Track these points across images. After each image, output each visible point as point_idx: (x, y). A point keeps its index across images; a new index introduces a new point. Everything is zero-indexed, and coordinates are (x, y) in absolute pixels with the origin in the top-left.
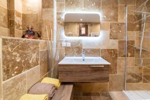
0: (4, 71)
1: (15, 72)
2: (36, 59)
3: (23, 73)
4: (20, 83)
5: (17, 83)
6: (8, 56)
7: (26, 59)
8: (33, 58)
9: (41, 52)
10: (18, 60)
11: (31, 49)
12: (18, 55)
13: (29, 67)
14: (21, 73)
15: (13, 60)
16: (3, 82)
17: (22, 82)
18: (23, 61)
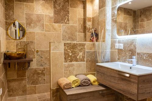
0: (64, 58)
1: (69, 61)
2: (83, 56)
3: (73, 63)
4: (71, 68)
5: (70, 67)
6: (66, 51)
7: (75, 55)
8: (79, 55)
9: (87, 52)
10: (70, 55)
11: (78, 49)
12: (70, 51)
13: (77, 60)
14: (72, 62)
15: (68, 54)
16: (64, 63)
17: (72, 68)
18: (73, 55)
